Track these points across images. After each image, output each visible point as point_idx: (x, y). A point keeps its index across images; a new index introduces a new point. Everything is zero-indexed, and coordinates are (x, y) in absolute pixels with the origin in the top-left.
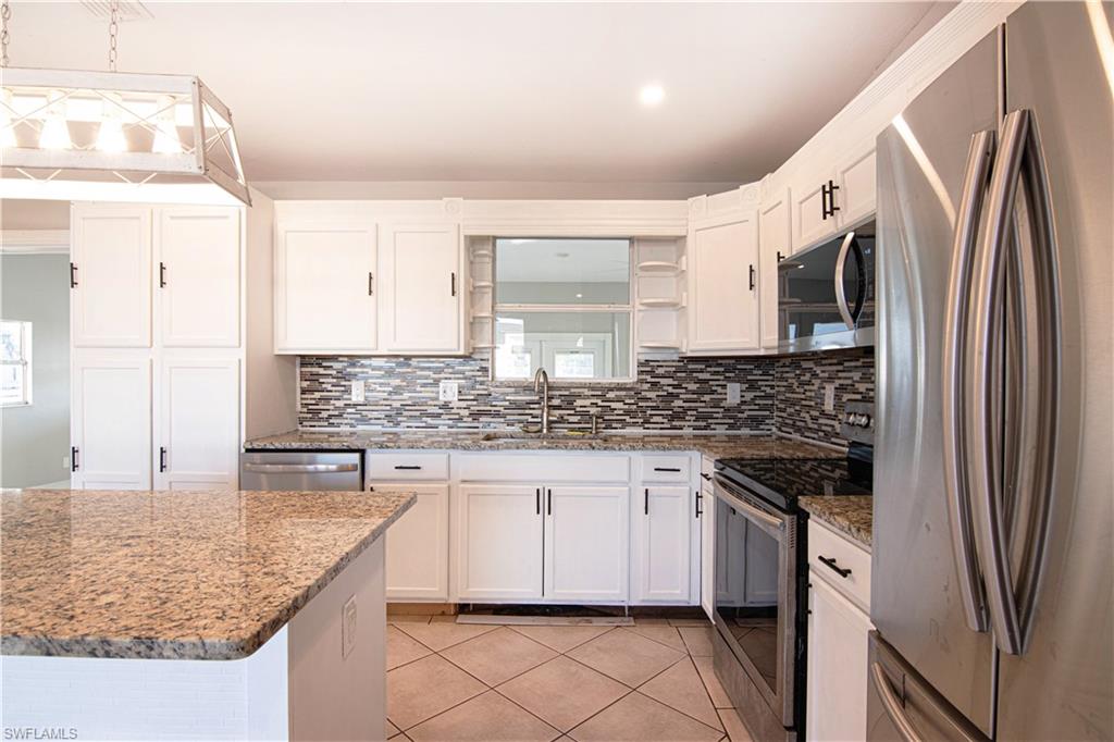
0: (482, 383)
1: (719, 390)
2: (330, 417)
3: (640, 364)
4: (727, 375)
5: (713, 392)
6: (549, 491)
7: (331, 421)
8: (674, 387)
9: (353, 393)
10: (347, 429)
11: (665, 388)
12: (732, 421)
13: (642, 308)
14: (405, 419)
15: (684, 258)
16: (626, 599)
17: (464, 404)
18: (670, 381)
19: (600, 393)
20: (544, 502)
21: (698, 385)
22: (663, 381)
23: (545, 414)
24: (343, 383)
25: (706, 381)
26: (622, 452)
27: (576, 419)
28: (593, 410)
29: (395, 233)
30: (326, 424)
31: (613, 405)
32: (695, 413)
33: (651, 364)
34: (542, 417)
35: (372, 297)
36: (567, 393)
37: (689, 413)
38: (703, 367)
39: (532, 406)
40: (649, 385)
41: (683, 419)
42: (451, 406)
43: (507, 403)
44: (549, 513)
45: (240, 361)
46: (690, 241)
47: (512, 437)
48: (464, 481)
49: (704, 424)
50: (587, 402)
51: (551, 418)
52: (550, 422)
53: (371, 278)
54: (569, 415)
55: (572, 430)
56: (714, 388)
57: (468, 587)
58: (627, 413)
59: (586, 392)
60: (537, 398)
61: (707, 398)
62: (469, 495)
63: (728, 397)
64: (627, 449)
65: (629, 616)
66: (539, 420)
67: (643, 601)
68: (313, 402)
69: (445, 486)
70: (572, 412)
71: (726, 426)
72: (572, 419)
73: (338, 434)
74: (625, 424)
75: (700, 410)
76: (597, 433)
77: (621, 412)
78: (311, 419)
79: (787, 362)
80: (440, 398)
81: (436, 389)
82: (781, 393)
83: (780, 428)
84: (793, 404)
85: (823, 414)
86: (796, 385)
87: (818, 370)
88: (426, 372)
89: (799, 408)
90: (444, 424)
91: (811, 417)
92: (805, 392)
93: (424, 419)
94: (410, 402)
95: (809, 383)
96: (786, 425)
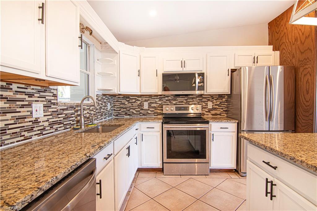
1: (107, 105)
11: (100, 105)
12: (109, 115)
15: (116, 61)
19: (89, 108)
22: (100, 102)
25: (105, 102)
31: (92, 112)
33: (98, 96)
38: (105, 97)
50: (86, 112)
58: (94, 115)
61: (106, 108)
75: (105, 112)
79: (121, 97)
80: (34, 116)
81: (30, 109)
82: (117, 106)
83: (117, 116)
84: (125, 108)
85: (142, 109)
86: (126, 103)
87: (139, 99)
88: (23, 96)
89: (129, 109)
90: (35, 135)
91: (136, 111)
92: (132, 105)
93: (23, 134)
94: (12, 122)
95: (134, 102)
96: (121, 114)
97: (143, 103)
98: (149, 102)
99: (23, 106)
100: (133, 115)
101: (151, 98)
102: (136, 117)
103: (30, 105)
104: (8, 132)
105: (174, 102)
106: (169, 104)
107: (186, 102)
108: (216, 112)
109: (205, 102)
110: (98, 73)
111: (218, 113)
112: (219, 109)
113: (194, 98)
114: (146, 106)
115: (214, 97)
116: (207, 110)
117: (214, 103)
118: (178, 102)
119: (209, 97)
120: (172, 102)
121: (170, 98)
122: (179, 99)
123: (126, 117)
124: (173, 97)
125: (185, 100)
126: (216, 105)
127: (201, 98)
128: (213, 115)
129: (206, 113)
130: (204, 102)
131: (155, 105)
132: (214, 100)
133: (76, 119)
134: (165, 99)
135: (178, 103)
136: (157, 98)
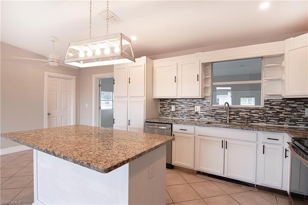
0: (208, 107)
1: (301, 111)
2: (167, 115)
3: (265, 101)
4: (305, 105)
5: (298, 112)
6: (226, 141)
7: (167, 116)
8: (280, 109)
9: (172, 109)
10: (170, 118)
11: (276, 110)
13: (267, 81)
14: (185, 116)
15: (283, 62)
16: (254, 181)
17: (202, 113)
18: (278, 107)
19: (249, 111)
20: (225, 145)
21: (291, 109)
22: (275, 107)
23: (228, 117)
24: (170, 106)
25: (295, 107)
26: (254, 131)
27: (240, 119)
28: (246, 116)
29: (182, 65)
30: (165, 116)
31: (254, 115)
32: (290, 119)
33: (270, 101)
34: (227, 118)
35: (176, 83)
36: (237, 110)
37: (287, 119)
39: (224, 114)
40: (269, 108)
41: (284, 121)
42: (198, 113)
43: (216, 113)
44: (226, 149)
45: (144, 100)
46: (286, 56)
47: (217, 123)
48: (199, 135)
49: (294, 123)
50: (244, 114)
51: (230, 118)
52: (229, 120)
53: (175, 78)
54: (237, 117)
55: (238, 122)
56: (298, 110)
57: (200, 167)
58: (260, 118)
59: (244, 110)
60: (225, 111)
61: (295, 114)
62: (200, 139)
63: (305, 113)
64: (256, 130)
65: (256, 188)
66: (226, 118)
67: (261, 184)
68: (163, 110)
69: (193, 136)
70: (238, 116)
71: (305, 125)
72: (238, 119)
73: (168, 119)
74: (258, 122)
75: (292, 118)
76: (247, 124)
77: (257, 117)
78: (162, 115)
80: (195, 111)
81: (194, 108)
88: (191, 103)
90: (196, 118)
93: (191, 116)
94: (187, 112)
99: (191, 107)
103: (194, 107)
104: (185, 114)
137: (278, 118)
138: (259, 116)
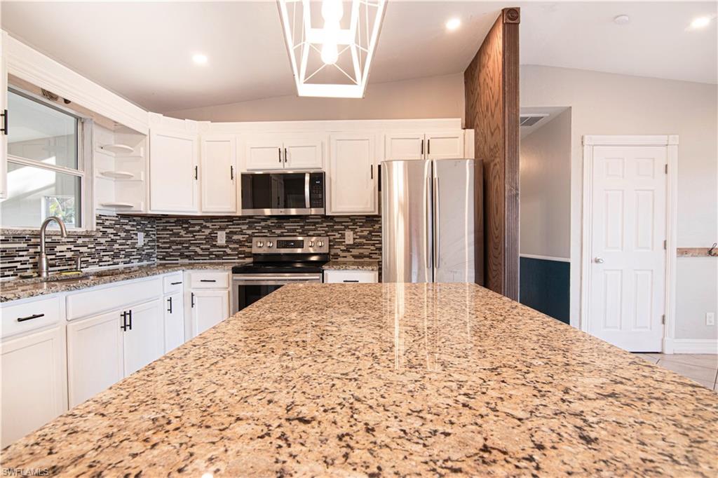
1: (135, 237)
3: (99, 217)
4: (138, 227)
5: (132, 238)
6: (130, 311)
8: (114, 235)
11: (110, 235)
12: (140, 257)
13: (100, 176)
15: (142, 149)
18: (112, 231)
19: (72, 240)
21: (125, 234)
22: (109, 231)
23: (43, 260)
25: (129, 231)
28: (69, 255)
31: (82, 249)
32: (124, 252)
33: (103, 218)
34: (47, 260)
37: (121, 253)
38: (127, 221)
40: (101, 233)
41: (119, 257)
49: (128, 259)
50: (64, 248)
54: (52, 259)
56: (132, 236)
58: (90, 255)
59: (64, 239)
61: (129, 242)
63: (138, 241)
70: (54, 257)
71: (138, 260)
74: (88, 264)
75: (127, 250)
77: (86, 255)
79: (172, 220)
82: (164, 238)
83: (163, 259)
84: (181, 243)
85: (215, 246)
86: (183, 233)
87: (208, 224)
89: (187, 245)
91: (202, 249)
92: (194, 236)
95: (199, 231)
96: (171, 256)
97: (217, 233)
98: (228, 231)
100: (195, 258)
101: (231, 223)
102: (201, 261)
105: (278, 232)
106: (268, 234)
107: (301, 231)
108: (361, 251)
109: (340, 232)
110: (102, 174)
111: (366, 252)
112: (368, 244)
113: (318, 223)
114: (221, 238)
115: (356, 220)
116: (343, 248)
117: (358, 234)
118: (286, 231)
119: (347, 222)
120: (273, 231)
121: (269, 223)
122: (288, 226)
123: (181, 261)
124: (276, 221)
125: (299, 227)
126: (361, 237)
127: (332, 224)
128: (354, 257)
129: (342, 254)
130: (337, 230)
131: (240, 237)
132: (358, 227)
133: (31, 261)
134: (258, 224)
135: (285, 234)
136: (243, 224)
137: (112, 253)
138: (89, 250)
